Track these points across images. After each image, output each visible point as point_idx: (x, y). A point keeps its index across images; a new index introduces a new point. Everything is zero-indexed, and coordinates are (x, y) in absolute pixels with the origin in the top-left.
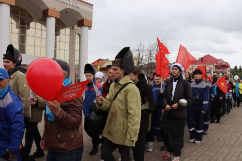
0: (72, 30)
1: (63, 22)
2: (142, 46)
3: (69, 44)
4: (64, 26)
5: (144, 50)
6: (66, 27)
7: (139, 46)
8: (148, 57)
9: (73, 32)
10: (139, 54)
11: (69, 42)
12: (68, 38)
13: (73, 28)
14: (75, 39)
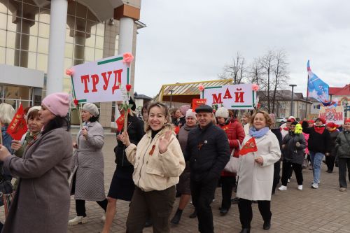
0: (108, 27)
1: (92, 11)
2: (241, 61)
3: (102, 51)
4: (94, 20)
5: (245, 66)
6: (99, 22)
7: (236, 60)
8: (251, 79)
9: (110, 31)
10: (236, 75)
11: (102, 48)
12: (100, 41)
13: (110, 24)
14: (114, 44)
